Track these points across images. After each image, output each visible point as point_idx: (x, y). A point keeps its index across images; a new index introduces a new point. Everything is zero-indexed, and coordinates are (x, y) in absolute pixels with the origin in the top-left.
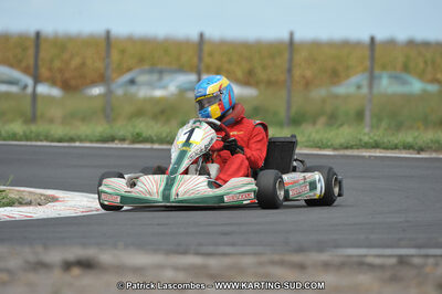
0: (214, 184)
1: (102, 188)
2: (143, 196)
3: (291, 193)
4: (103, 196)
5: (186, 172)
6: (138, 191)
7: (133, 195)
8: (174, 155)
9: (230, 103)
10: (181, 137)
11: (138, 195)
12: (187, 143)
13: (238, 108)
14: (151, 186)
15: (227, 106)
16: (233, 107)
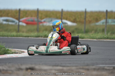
1: (29, 49)
2: (40, 51)
4: (29, 51)
8: (48, 41)
10: (50, 36)
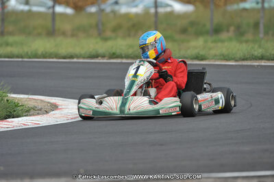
0: (153, 102)
1: (81, 105)
2: (107, 110)
3: (203, 107)
4: (81, 110)
5: (135, 94)
6: (103, 108)
7: (101, 110)
8: (127, 83)
9: (162, 49)
10: (132, 71)
11: (104, 110)
12: (135, 75)
13: (167, 52)
14: (112, 104)
15: (160, 51)
16: (164, 52)
